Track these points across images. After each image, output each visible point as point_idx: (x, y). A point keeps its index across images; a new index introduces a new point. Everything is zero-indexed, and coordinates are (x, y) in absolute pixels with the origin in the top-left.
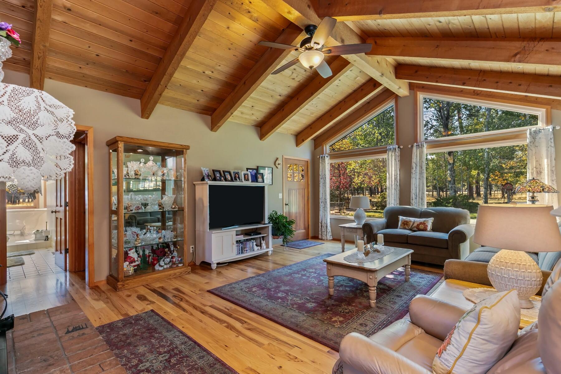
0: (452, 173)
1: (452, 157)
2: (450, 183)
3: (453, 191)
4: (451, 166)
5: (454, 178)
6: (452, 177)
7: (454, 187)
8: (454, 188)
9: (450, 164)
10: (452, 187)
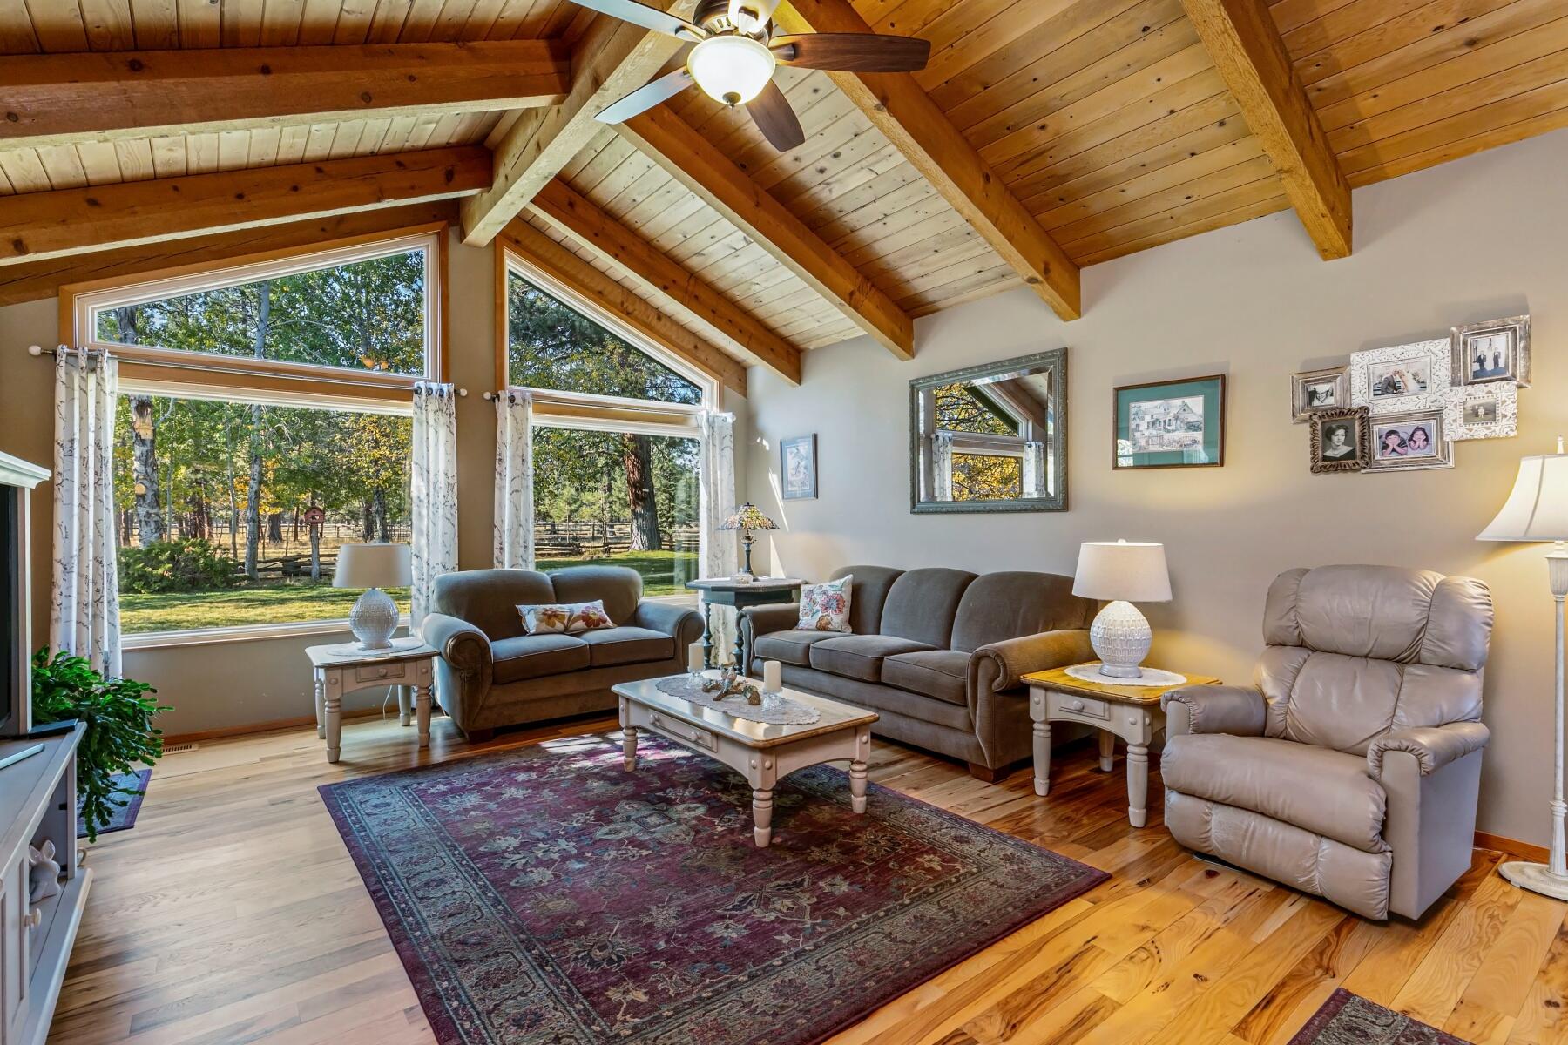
0: (150, 470)
1: (148, 420)
2: (144, 501)
3: (153, 525)
4: (145, 449)
5: (155, 487)
6: (148, 484)
7: (157, 515)
8: (157, 518)
9: (143, 442)
10: (148, 515)
